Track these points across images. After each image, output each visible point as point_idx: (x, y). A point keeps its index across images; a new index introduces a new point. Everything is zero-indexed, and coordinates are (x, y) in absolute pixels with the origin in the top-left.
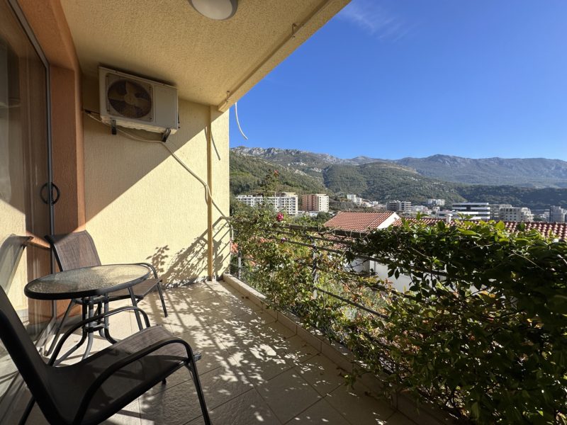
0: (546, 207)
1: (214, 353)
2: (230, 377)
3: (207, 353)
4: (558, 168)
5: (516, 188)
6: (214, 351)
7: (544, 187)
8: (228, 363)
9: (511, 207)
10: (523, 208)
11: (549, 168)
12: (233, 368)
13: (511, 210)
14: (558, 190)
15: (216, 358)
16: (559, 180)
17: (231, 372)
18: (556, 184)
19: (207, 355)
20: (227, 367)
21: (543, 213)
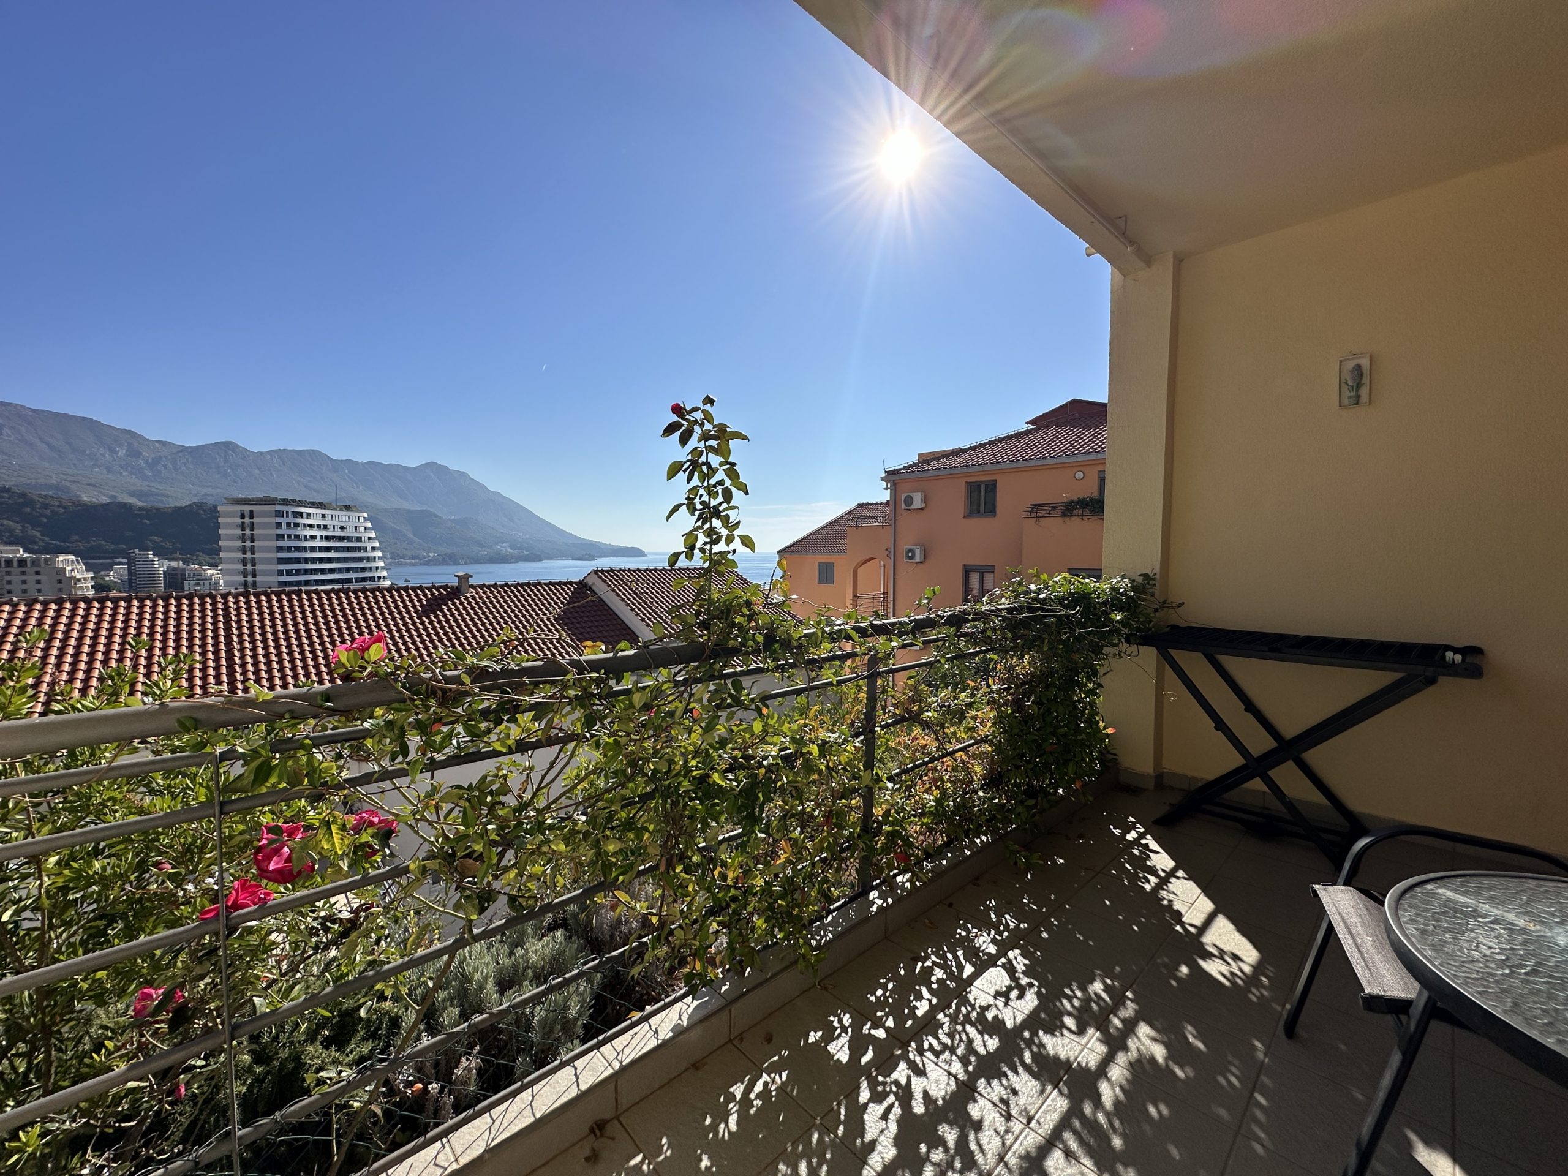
0: (117, 553)
1: (1101, 1117)
2: (1148, 1042)
3: (1117, 1142)
4: (135, 454)
5: (23, 495)
6: (1092, 1125)
7: (105, 500)
8: (1107, 1060)
9: (21, 553)
10: (61, 558)
11: (112, 451)
12: (1116, 1044)
13: (22, 562)
14: (141, 509)
15: (1117, 1103)
16: (140, 485)
17: (1132, 1043)
18: (132, 494)
19: (1124, 1137)
20: (1122, 1058)
21: (109, 568)
